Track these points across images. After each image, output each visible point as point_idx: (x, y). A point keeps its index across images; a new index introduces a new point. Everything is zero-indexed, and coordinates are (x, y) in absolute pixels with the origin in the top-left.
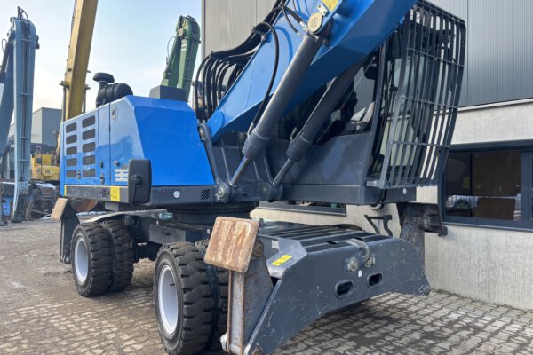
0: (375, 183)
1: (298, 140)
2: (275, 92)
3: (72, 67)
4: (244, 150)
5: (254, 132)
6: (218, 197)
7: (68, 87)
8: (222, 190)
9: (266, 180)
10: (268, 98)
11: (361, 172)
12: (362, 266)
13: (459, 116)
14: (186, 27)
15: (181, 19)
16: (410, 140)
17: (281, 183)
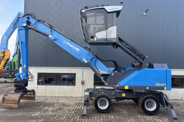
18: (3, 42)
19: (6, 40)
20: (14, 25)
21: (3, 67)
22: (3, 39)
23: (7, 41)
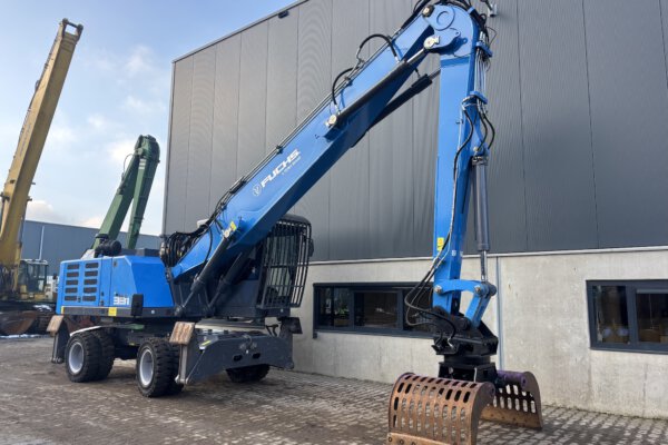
0: (258, 306)
1: (223, 281)
2: (210, 259)
3: (16, 178)
4: (192, 288)
5: (197, 279)
6: (176, 314)
7: (8, 199)
8: (178, 310)
9: (205, 303)
10: (206, 262)
11: (254, 300)
12: (249, 348)
13: (310, 268)
14: (146, 146)
15: (141, 138)
16: (287, 283)
17: (214, 305)
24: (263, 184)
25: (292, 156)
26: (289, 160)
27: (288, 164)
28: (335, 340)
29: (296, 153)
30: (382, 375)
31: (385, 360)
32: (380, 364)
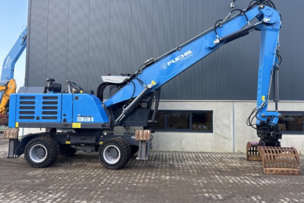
18: (5, 67)
19: (10, 64)
20: (23, 40)
21: (4, 109)
22: (7, 63)
23: (13, 66)
24: (169, 64)
25: (187, 53)
26: (185, 54)
27: (185, 56)
28: (158, 135)
29: (190, 52)
30: (182, 148)
31: (184, 142)
32: (181, 144)
